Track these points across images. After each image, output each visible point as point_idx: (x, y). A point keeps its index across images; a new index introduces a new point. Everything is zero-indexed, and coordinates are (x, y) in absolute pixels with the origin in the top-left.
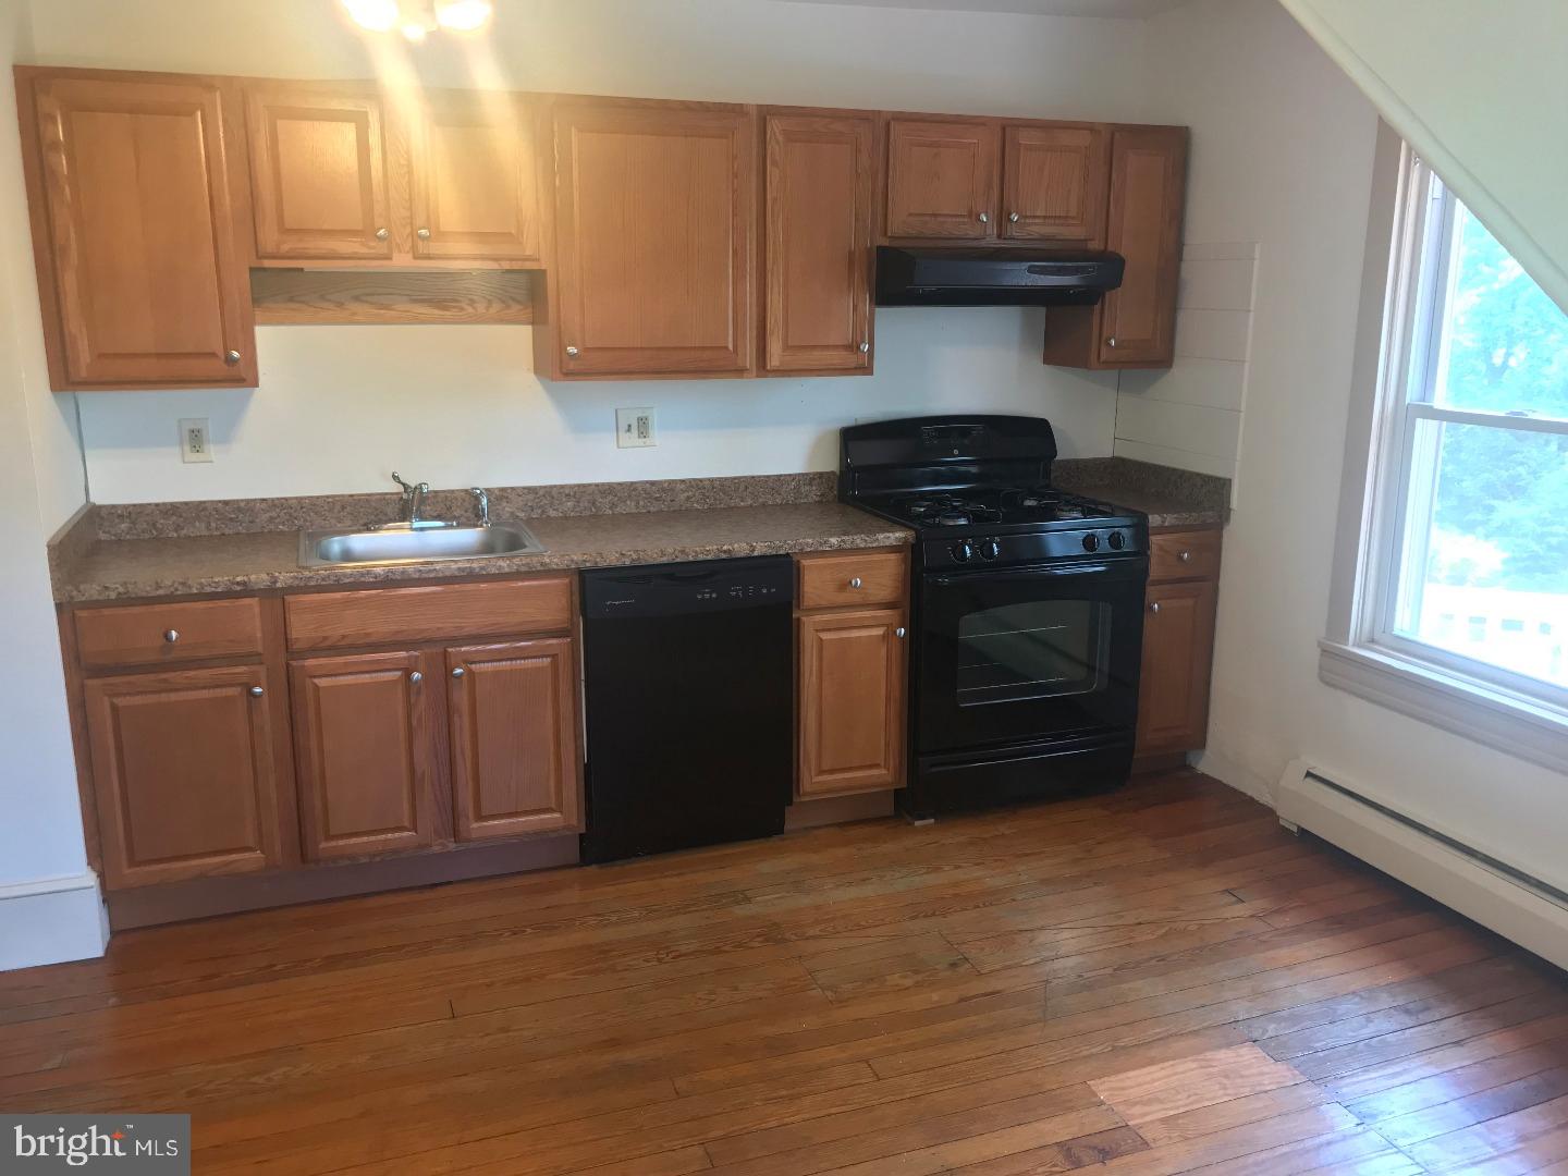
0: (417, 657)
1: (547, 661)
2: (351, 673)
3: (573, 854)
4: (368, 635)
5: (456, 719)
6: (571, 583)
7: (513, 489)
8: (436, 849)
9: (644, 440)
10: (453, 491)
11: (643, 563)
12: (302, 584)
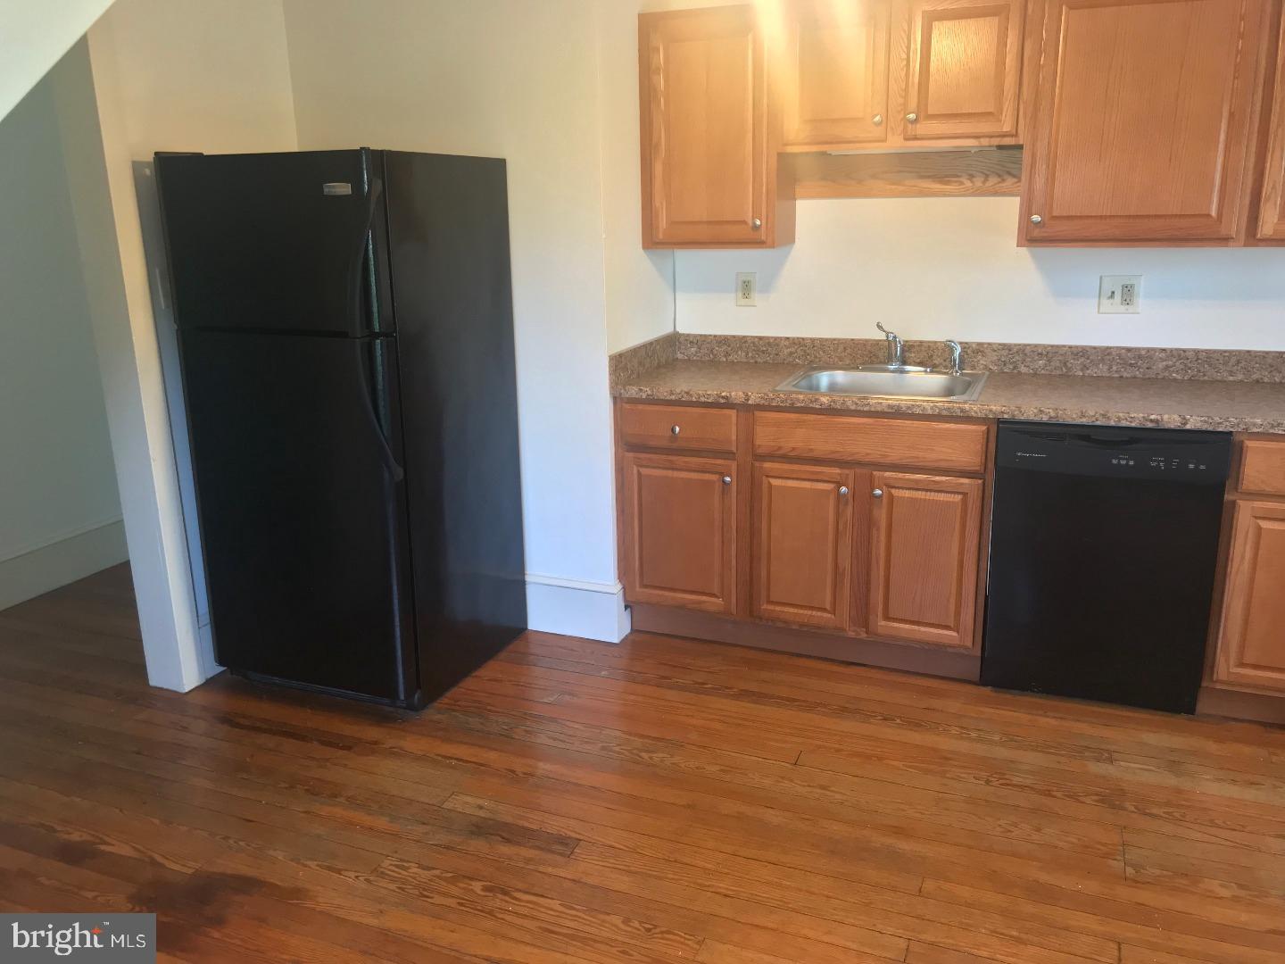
0: (847, 475)
1: (958, 498)
2: (797, 479)
3: (974, 671)
4: (811, 450)
5: (874, 531)
6: (988, 429)
7: (989, 344)
8: (851, 634)
9: (1127, 306)
10: (936, 342)
11: (1061, 421)
12: (766, 404)
